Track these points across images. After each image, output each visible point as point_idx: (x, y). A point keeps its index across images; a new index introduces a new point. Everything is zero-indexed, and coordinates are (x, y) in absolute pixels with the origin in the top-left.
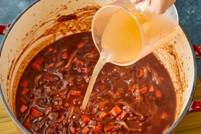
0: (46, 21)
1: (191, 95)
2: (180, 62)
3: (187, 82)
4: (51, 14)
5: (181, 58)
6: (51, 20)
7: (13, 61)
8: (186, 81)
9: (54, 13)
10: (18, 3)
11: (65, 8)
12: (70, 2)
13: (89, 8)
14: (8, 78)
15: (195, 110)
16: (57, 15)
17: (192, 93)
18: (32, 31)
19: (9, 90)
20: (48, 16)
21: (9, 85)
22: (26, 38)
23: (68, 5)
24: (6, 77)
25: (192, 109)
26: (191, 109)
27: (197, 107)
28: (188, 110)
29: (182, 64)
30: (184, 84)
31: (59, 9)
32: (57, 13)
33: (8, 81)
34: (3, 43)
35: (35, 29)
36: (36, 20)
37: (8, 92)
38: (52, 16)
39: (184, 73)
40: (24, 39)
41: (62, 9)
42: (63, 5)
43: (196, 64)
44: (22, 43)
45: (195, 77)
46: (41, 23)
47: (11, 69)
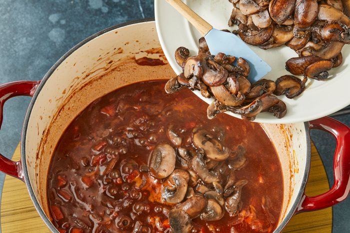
0: (91, 72)
1: (302, 187)
2: (287, 133)
3: (297, 164)
4: (100, 61)
5: (290, 127)
6: (99, 69)
7: (44, 132)
8: (296, 162)
9: (104, 60)
10: (49, 32)
11: (119, 51)
12: (128, 43)
13: (156, 51)
14: (37, 158)
15: (306, 209)
16: (109, 61)
17: (303, 184)
18: (71, 87)
19: (39, 175)
20: (94, 64)
21: (38, 168)
22: (63, 97)
23: (124, 48)
24: (35, 156)
25: (302, 208)
26: (300, 208)
27: (309, 205)
28: (297, 208)
29: (291, 136)
30: (294, 166)
31: (110, 54)
32: (108, 59)
33: (37, 162)
34: (30, 110)
35: (76, 83)
36: (77, 72)
37: (38, 177)
38: (100, 63)
39: (294, 151)
40: (60, 98)
41: (115, 54)
42: (117, 48)
43: (310, 141)
44: (57, 104)
45: (307, 160)
46: (85, 74)
47: (41, 143)
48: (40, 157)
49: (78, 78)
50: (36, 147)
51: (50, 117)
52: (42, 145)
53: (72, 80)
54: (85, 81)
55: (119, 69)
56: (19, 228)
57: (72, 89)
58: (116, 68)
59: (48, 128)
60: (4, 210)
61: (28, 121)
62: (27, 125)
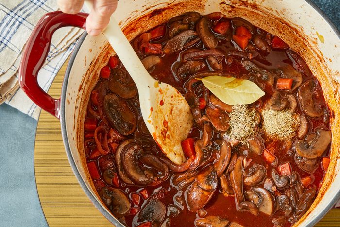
0: (152, 6)
6: (161, 4)
7: (91, 63)
14: (80, 89)
21: (80, 99)
24: (77, 89)
33: (79, 94)
35: (134, 15)
36: (137, 6)
46: (145, 8)
47: (87, 74)
48: (83, 87)
49: (137, 11)
50: (81, 79)
51: (100, 48)
52: (87, 76)
53: (130, 13)
54: (144, 13)
55: (182, 5)
56: (53, 149)
57: (129, 20)
58: (179, 4)
59: (97, 57)
60: (41, 128)
61: (75, 58)
62: (73, 61)
